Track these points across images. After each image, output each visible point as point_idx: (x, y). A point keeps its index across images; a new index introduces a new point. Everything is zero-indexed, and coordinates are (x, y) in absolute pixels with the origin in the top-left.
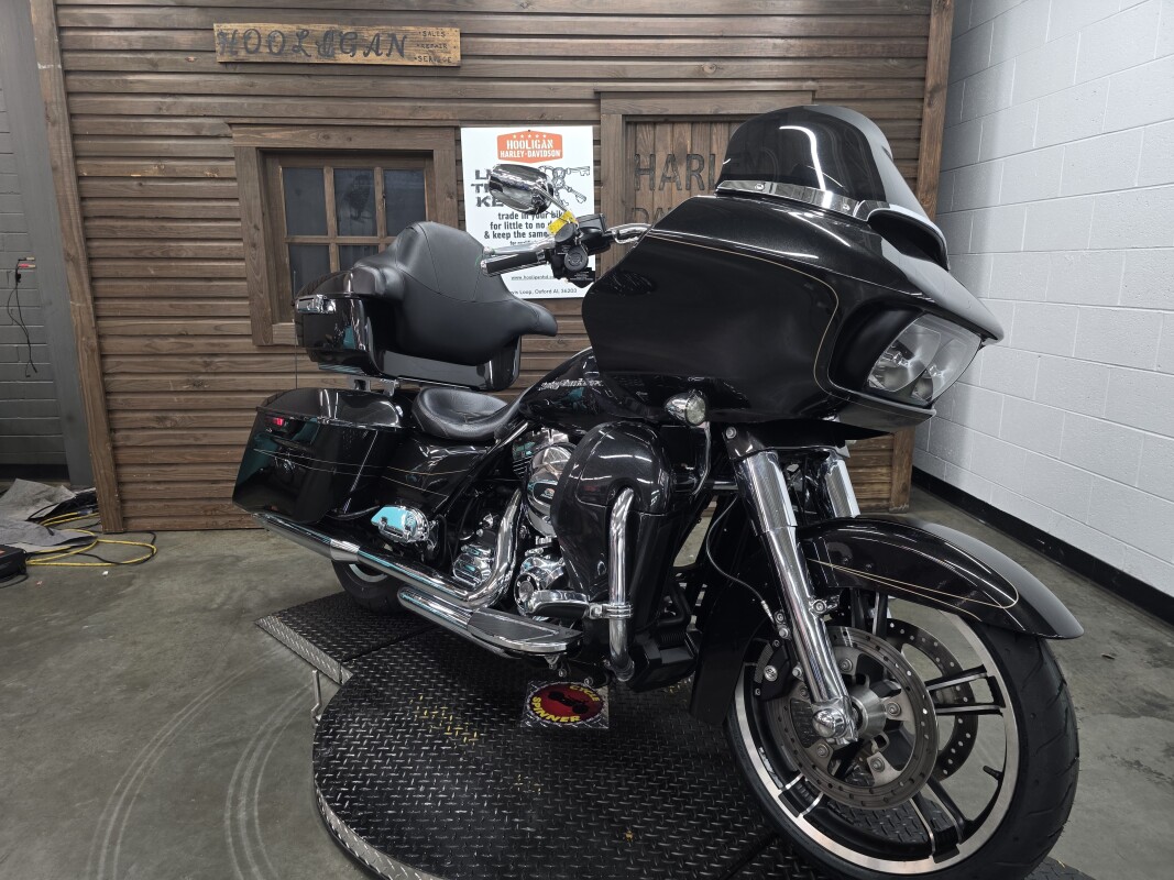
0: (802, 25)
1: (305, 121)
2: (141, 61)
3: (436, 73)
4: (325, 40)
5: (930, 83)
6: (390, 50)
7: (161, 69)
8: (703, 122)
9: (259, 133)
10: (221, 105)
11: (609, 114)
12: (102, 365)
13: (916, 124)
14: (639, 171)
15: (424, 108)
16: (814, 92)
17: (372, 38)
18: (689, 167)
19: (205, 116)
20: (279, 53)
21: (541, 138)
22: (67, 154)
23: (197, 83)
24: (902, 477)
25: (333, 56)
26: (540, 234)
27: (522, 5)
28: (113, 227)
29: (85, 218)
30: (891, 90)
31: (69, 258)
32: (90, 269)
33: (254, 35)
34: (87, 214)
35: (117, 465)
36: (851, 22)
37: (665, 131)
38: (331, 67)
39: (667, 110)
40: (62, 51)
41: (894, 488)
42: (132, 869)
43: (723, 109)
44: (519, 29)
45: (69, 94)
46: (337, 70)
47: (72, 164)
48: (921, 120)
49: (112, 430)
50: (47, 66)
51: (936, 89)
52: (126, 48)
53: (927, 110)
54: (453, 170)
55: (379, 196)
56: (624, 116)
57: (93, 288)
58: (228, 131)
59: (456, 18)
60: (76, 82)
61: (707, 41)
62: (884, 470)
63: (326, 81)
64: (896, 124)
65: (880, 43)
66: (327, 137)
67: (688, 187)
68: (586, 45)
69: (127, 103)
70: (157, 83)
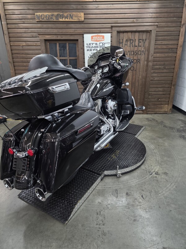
0: (156, 10)
1: (53, 34)
2: (21, 21)
3: (79, 23)
4: (57, 16)
5: (182, 23)
6: (70, 18)
7: (25, 23)
8: (134, 32)
9: (44, 36)
10: (37, 30)
11: (114, 31)
13: (179, 32)
14: (120, 43)
15: (77, 30)
16: (157, 25)
17: (66, 15)
18: (130, 42)
19: (34, 33)
20: (48, 19)
21: (100, 36)
22: (8, 41)
23: (32, 26)
24: (170, 107)
25: (58, 19)
27: (97, 7)
28: (17, 56)
29: (12, 54)
30: (174, 25)
31: (10, 62)
32: (14, 64)
33: (43, 15)
36: (166, 9)
37: (125, 34)
39: (126, 30)
40: (6, 19)
41: (168, 109)
43: (138, 29)
44: (96, 12)
45: (8, 28)
46: (59, 23)
47: (9, 43)
48: (180, 31)
50: (4, 23)
51: (184, 24)
52: (18, 19)
53: (181, 29)
54: (82, 43)
55: (68, 49)
56: (117, 31)
57: (14, 68)
58: (38, 36)
59: (83, 10)
60: (9, 26)
61: (135, 14)
62: (167, 106)
63: (57, 25)
64: (174, 32)
65: (172, 14)
66: (57, 37)
67: (130, 47)
68: (110, 16)
69: (19, 30)
70: (24, 26)
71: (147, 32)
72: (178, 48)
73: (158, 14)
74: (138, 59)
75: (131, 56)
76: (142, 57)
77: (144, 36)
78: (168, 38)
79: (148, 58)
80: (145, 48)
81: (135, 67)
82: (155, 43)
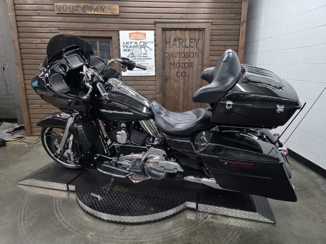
0: (209, 5)
1: (79, 29)
2: (35, 13)
3: (113, 16)
4: (84, 8)
5: (242, 20)
6: (101, 10)
7: (41, 15)
8: (183, 30)
9: (66, 32)
10: (57, 24)
11: (158, 28)
12: (26, 92)
13: (239, 31)
14: (166, 43)
15: (110, 26)
16: (212, 22)
17: (96, 7)
18: (179, 42)
19: (52, 27)
20: (72, 11)
21: (140, 34)
22: (16, 37)
23: (50, 19)
25: (86, 12)
26: (140, 59)
28: (28, 56)
29: (21, 54)
30: (232, 22)
31: (17, 64)
32: (22, 67)
33: (65, 6)
34: (22, 53)
35: (30, 118)
36: (221, 4)
37: (173, 32)
38: (85, 15)
39: (173, 27)
40: (15, 10)
42: (30, 212)
43: (188, 27)
44: (134, 5)
45: (17, 21)
46: (87, 16)
47: (18, 40)
48: (240, 30)
49: (28, 109)
50: (11, 14)
51: (243, 22)
52: (32, 9)
53: (241, 27)
54: (117, 42)
55: (98, 49)
56: (162, 28)
57: (23, 72)
58: (58, 31)
59: (118, 2)
60: (19, 18)
61: (184, 9)
63: (84, 18)
64: (233, 31)
65: (229, 10)
66: (84, 33)
67: (179, 47)
68: (152, 9)
69: (32, 24)
70: (40, 19)
71: (200, 30)
72: (239, 50)
73: (211, 9)
74: (190, 63)
75: (181, 59)
76: (195, 61)
77: (196, 34)
78: (226, 37)
79: (203, 61)
80: (198, 50)
81: (187, 73)
82: (211, 43)
